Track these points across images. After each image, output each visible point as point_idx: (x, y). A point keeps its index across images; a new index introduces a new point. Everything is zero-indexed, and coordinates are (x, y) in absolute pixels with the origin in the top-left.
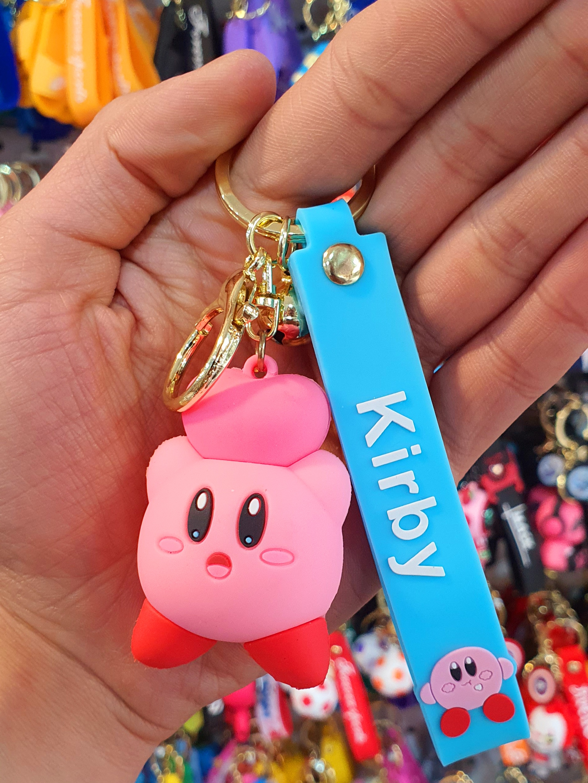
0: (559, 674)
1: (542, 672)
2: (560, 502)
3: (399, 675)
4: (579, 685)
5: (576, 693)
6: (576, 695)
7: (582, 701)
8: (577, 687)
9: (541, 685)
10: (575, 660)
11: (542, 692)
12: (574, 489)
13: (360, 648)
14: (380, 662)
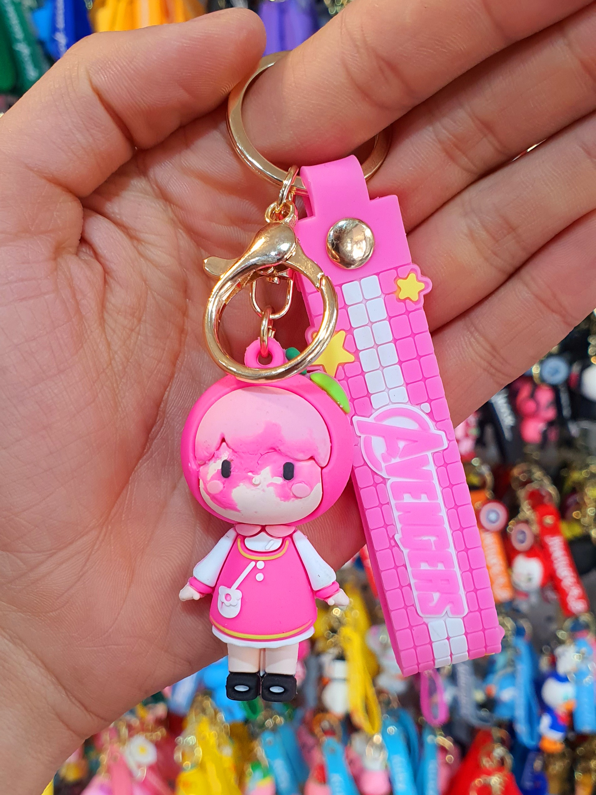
2: (536, 387)
12: (547, 376)
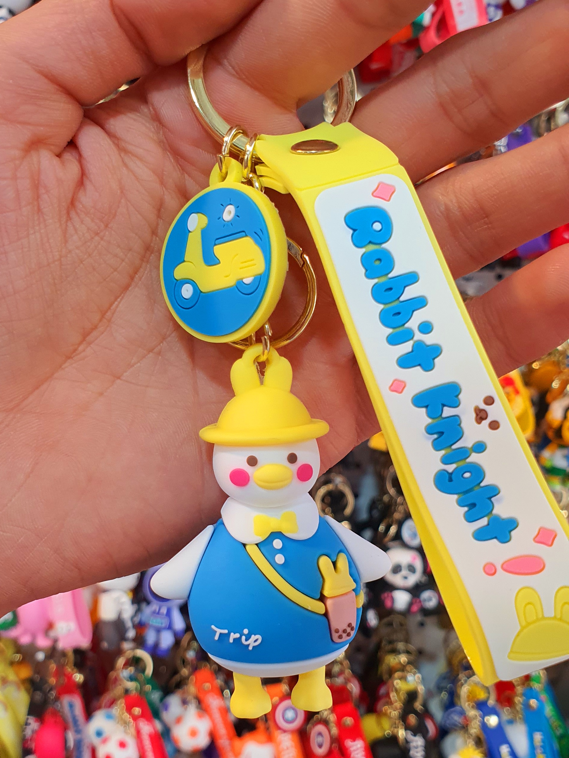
0: (335, 730)
1: (320, 728)
3: (194, 733)
4: (354, 740)
5: (351, 747)
6: (352, 749)
7: (357, 754)
8: (352, 742)
9: (320, 739)
10: (350, 716)
11: (320, 746)
13: (166, 708)
14: (179, 720)
